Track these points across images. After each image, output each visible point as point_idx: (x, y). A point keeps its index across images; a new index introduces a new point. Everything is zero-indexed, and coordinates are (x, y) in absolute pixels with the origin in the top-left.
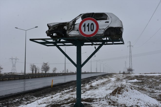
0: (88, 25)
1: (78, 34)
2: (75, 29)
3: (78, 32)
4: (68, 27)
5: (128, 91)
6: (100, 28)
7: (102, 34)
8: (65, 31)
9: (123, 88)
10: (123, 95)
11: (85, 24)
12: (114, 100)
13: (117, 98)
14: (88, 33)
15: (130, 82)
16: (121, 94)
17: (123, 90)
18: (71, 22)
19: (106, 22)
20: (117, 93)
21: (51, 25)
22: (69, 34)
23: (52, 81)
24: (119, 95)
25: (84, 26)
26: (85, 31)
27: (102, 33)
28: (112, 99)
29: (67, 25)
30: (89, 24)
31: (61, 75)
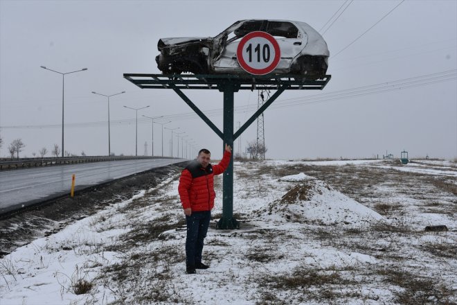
0: (258, 49)
1: (235, 66)
2: (226, 56)
3: (234, 62)
4: (211, 51)
5: (321, 194)
6: (282, 55)
7: (287, 69)
8: (203, 58)
9: (310, 187)
10: (312, 201)
11: (250, 45)
12: (296, 213)
13: (302, 208)
14: (258, 65)
15: (288, 181)
16: (309, 200)
17: (310, 190)
18: (217, 39)
19: (295, 43)
20: (297, 198)
21: (172, 43)
22: (215, 65)
23: (74, 178)
24: (304, 202)
25: (249, 49)
26: (250, 61)
27: (288, 66)
28: (291, 210)
29: (208, 45)
30: (259, 45)
31: (53, 163)
